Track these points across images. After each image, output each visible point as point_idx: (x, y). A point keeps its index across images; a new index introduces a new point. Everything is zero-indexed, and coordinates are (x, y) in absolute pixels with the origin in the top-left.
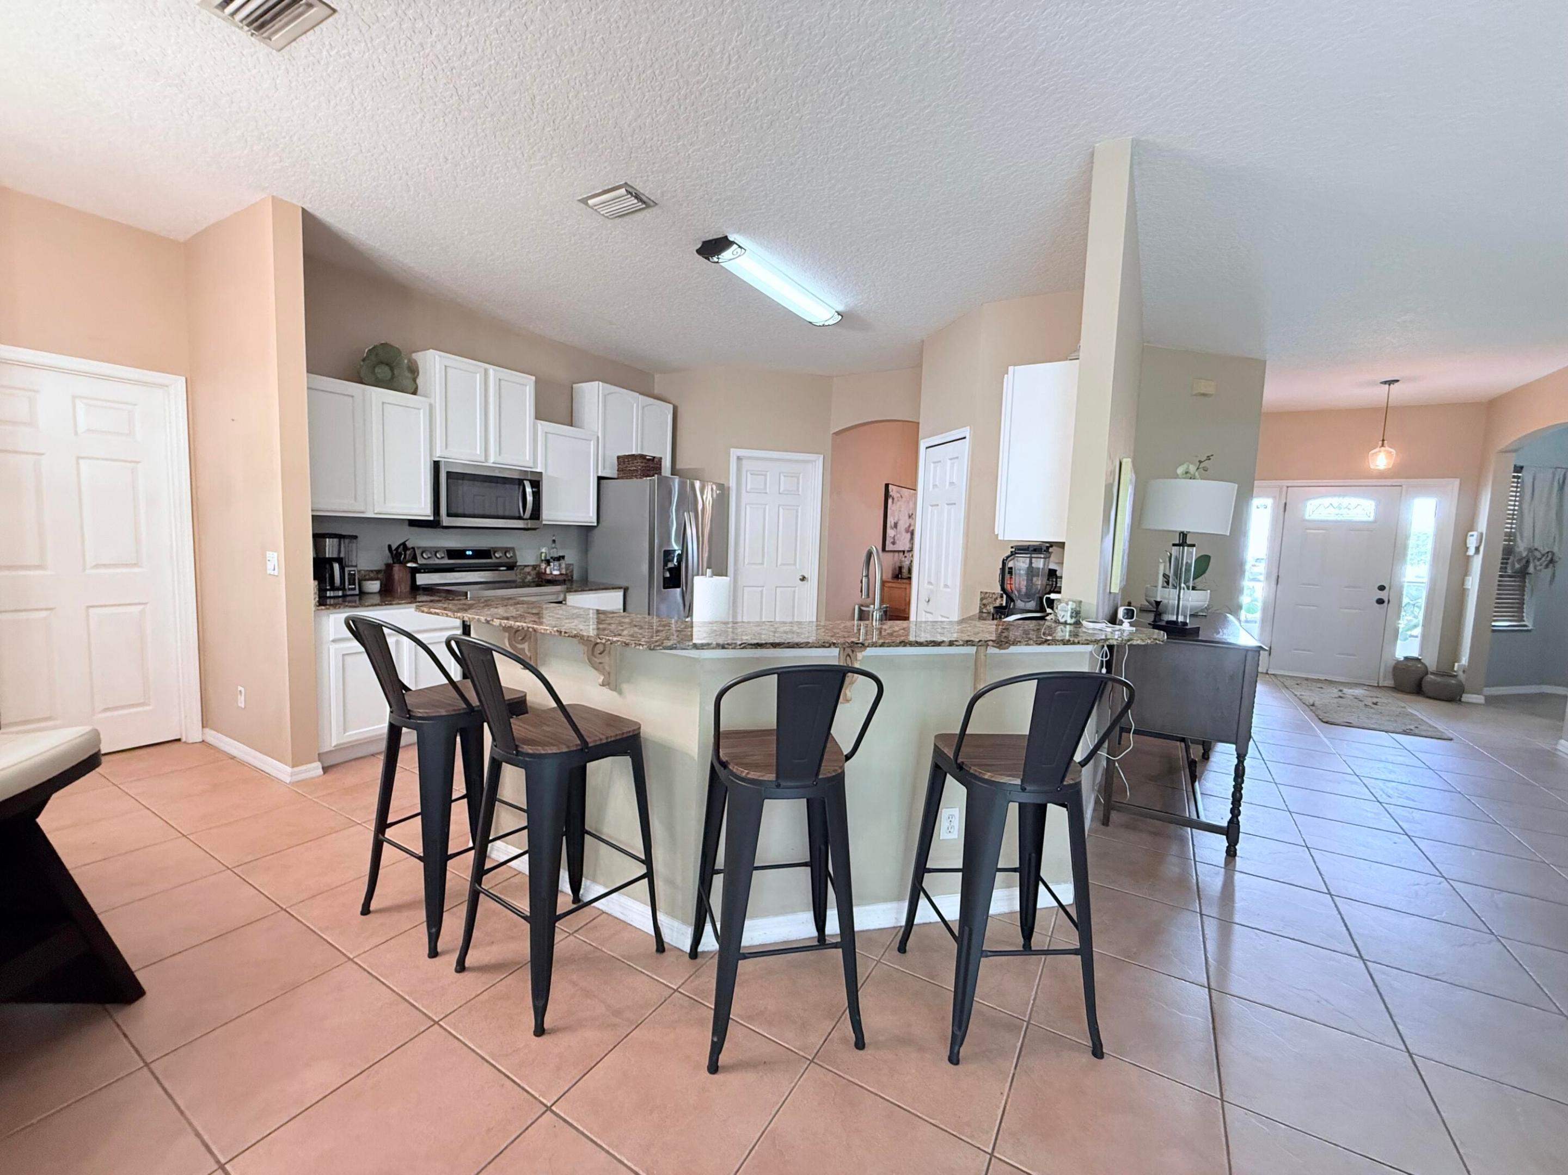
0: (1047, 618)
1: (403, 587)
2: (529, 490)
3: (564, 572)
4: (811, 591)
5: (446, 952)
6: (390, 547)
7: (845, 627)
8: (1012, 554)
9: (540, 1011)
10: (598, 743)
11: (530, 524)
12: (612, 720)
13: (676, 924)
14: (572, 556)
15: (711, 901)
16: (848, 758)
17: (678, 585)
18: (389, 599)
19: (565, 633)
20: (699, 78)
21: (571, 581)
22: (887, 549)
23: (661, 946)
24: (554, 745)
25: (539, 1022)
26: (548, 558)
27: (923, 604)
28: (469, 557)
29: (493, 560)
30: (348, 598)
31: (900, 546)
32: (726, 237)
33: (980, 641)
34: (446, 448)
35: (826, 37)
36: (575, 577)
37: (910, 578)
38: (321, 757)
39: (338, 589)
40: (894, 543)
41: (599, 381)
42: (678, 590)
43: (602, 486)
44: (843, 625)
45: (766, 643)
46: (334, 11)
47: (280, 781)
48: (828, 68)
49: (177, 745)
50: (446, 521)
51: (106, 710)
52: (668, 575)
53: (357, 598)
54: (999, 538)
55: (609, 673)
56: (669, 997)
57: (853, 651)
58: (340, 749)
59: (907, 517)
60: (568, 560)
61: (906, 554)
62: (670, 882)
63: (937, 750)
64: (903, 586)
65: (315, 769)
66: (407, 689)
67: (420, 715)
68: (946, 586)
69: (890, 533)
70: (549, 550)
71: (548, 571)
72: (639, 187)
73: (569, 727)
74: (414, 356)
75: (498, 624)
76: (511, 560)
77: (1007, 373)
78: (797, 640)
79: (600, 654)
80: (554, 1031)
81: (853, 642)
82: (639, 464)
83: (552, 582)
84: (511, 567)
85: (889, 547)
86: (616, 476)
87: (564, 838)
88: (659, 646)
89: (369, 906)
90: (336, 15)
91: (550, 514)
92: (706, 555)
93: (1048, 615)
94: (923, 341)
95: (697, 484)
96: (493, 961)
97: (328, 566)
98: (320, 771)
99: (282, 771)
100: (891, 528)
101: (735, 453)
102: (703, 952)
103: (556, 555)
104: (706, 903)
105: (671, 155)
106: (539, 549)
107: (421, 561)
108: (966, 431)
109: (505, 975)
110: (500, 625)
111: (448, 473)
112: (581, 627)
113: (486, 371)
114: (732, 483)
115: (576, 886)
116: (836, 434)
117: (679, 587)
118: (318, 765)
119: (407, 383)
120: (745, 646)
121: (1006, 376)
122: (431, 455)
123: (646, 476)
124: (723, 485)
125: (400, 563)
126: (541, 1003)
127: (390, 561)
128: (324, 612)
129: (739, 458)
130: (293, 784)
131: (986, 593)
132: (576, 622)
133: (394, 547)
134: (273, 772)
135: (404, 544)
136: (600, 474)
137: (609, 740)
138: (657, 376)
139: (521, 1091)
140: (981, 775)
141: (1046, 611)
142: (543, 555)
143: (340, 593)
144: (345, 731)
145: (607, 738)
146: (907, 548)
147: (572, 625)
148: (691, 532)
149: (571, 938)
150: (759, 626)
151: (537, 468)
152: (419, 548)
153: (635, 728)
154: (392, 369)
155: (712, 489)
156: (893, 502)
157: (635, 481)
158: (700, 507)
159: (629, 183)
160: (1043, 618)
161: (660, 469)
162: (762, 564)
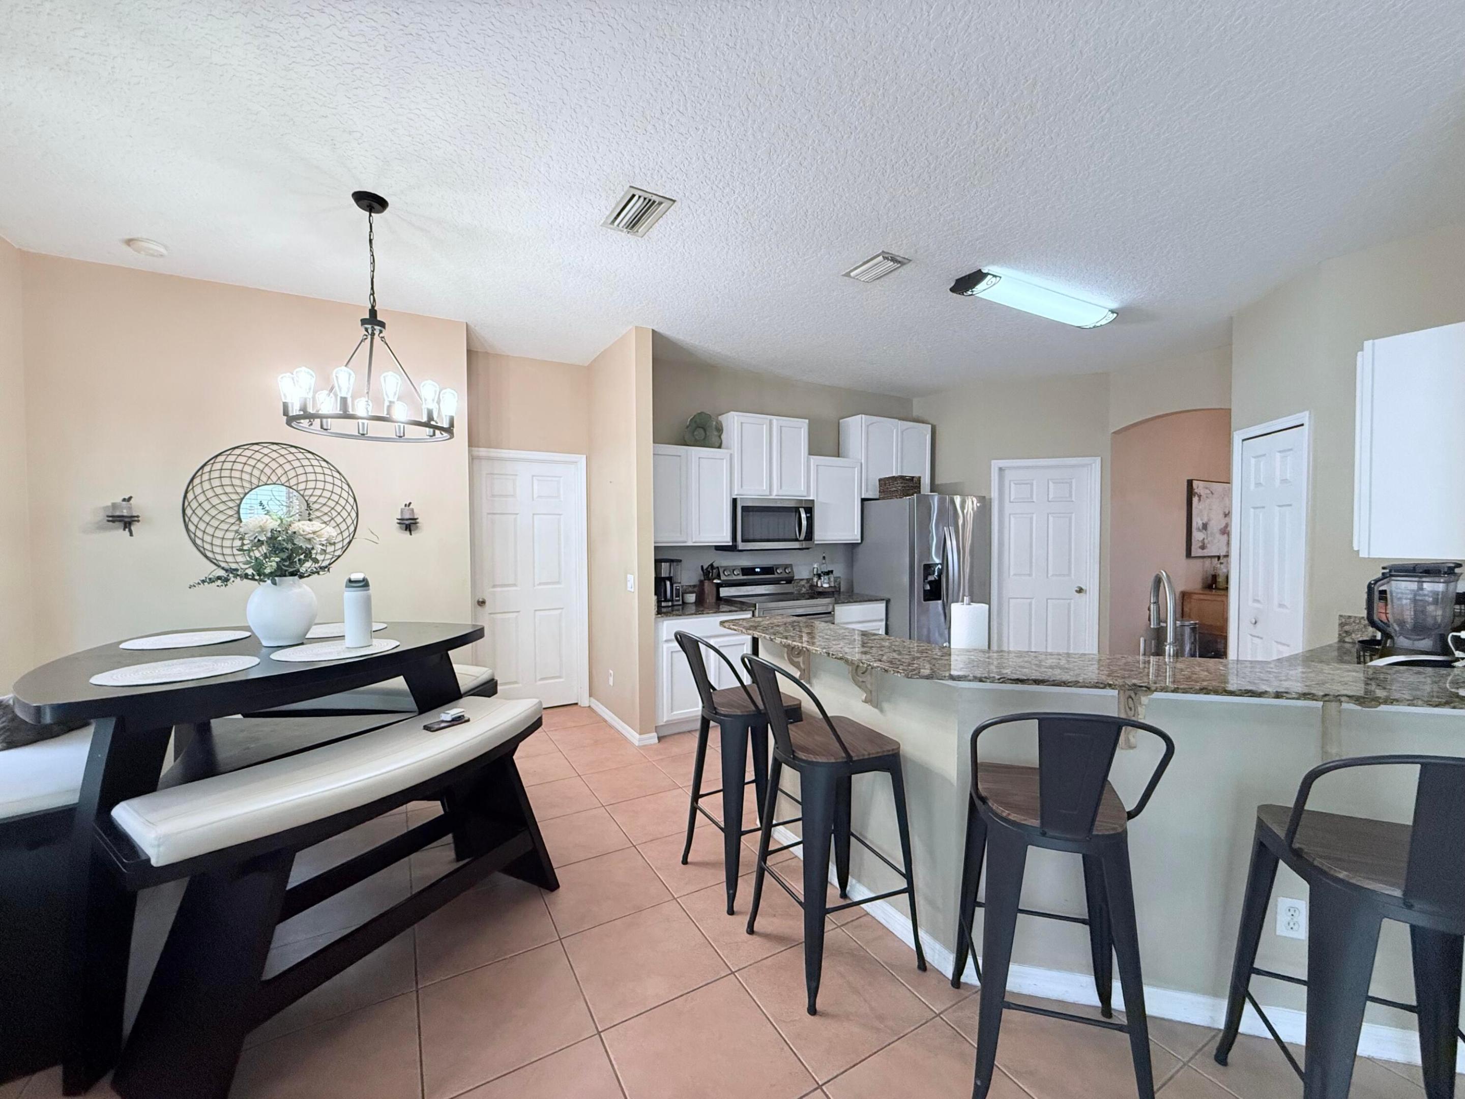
0: (1456, 664)
1: (710, 599)
2: (803, 515)
3: (832, 585)
4: (1089, 605)
5: (740, 913)
6: (702, 567)
7: (1126, 664)
8: (1384, 576)
9: (813, 993)
10: (861, 758)
11: (805, 544)
12: (874, 736)
13: (938, 946)
14: (839, 570)
15: (972, 936)
16: (1131, 815)
17: (938, 597)
18: (701, 609)
19: (833, 655)
20: (947, 150)
21: (839, 592)
22: (1193, 554)
23: (922, 965)
24: (824, 755)
25: (812, 1002)
26: (819, 572)
27: (1246, 626)
28: (757, 573)
29: (776, 576)
30: (676, 608)
31: (1212, 550)
32: (980, 270)
33: (1326, 695)
34: (742, 486)
35: (1080, 70)
36: (842, 590)
37: (1227, 589)
38: (657, 729)
39: (669, 601)
40: (1203, 547)
41: (862, 414)
42: (940, 602)
43: (865, 506)
44: (1124, 661)
45: (1028, 680)
46: (674, 201)
47: (632, 744)
48: (1084, 96)
49: (575, 707)
50: (741, 545)
51: (542, 679)
52: (928, 587)
53: (680, 607)
54: (1361, 555)
55: (871, 692)
56: (931, 1020)
57: (1136, 694)
58: (669, 724)
59: (1222, 516)
60: (836, 574)
61: (1221, 561)
62: (931, 902)
63: (1261, 826)
64: (1219, 599)
65: (652, 738)
66: (714, 689)
67: (722, 712)
68: (1281, 606)
69: (1197, 536)
70: (820, 566)
71: (819, 584)
72: (895, 251)
73: (834, 737)
74: (720, 418)
75: (779, 642)
76: (790, 575)
77: (1362, 350)
78: (1066, 677)
79: (863, 673)
80: (824, 1015)
81: (1134, 685)
82: (899, 485)
83: (822, 594)
84: (789, 581)
85: (1196, 551)
86: (877, 497)
87: (833, 835)
88: (916, 674)
89: (687, 859)
90: (676, 203)
91: (821, 535)
92: (967, 570)
93: (1457, 660)
94: (1231, 318)
95: (958, 500)
96: (775, 932)
97: (663, 584)
98: (656, 740)
99: (634, 737)
100: (1199, 530)
101: (996, 464)
102: (966, 984)
103: (826, 570)
104: (968, 936)
105: (924, 218)
106: (812, 565)
107: (723, 578)
108: (1304, 417)
109: (783, 949)
110: (781, 642)
111: (743, 507)
112: (847, 650)
113: (771, 421)
114: (994, 495)
115: (843, 883)
116: (1114, 433)
117: (940, 599)
118: (655, 735)
119: (714, 439)
120: (1004, 680)
121: (1360, 353)
122: (731, 495)
123: (906, 496)
124: (984, 497)
125: (709, 580)
126: (814, 985)
127: (702, 578)
128: (660, 619)
129: (1001, 469)
130: (640, 747)
131: (1350, 617)
132: (842, 644)
133: (705, 567)
134: (628, 736)
135: (712, 565)
136: (863, 497)
137: (871, 756)
138: (915, 401)
139: (797, 1060)
140: (1332, 872)
141: (1453, 654)
142: (815, 570)
143: (670, 604)
144: (672, 710)
145: (869, 754)
146: (1223, 553)
147: (837, 648)
148: (951, 544)
149: (838, 930)
150: (1020, 657)
151: (810, 496)
152: (721, 567)
153: (894, 747)
154: (705, 430)
155: (973, 502)
156: (1200, 500)
157: (895, 501)
158: (961, 522)
159: (885, 250)
160: (1448, 665)
161: (919, 487)
162: (1030, 575)
